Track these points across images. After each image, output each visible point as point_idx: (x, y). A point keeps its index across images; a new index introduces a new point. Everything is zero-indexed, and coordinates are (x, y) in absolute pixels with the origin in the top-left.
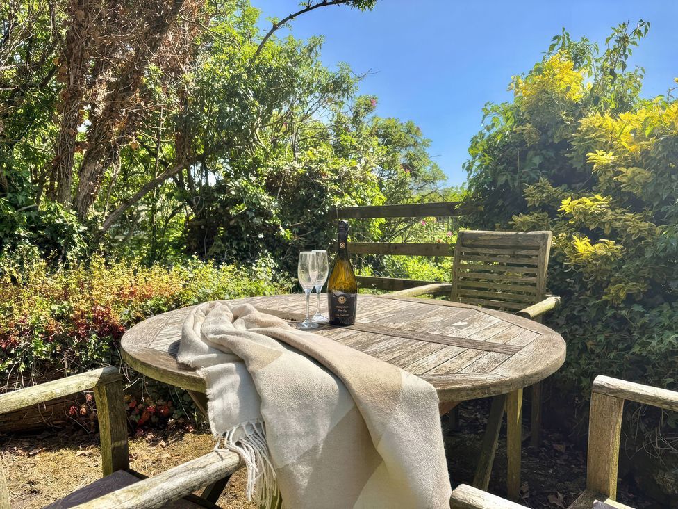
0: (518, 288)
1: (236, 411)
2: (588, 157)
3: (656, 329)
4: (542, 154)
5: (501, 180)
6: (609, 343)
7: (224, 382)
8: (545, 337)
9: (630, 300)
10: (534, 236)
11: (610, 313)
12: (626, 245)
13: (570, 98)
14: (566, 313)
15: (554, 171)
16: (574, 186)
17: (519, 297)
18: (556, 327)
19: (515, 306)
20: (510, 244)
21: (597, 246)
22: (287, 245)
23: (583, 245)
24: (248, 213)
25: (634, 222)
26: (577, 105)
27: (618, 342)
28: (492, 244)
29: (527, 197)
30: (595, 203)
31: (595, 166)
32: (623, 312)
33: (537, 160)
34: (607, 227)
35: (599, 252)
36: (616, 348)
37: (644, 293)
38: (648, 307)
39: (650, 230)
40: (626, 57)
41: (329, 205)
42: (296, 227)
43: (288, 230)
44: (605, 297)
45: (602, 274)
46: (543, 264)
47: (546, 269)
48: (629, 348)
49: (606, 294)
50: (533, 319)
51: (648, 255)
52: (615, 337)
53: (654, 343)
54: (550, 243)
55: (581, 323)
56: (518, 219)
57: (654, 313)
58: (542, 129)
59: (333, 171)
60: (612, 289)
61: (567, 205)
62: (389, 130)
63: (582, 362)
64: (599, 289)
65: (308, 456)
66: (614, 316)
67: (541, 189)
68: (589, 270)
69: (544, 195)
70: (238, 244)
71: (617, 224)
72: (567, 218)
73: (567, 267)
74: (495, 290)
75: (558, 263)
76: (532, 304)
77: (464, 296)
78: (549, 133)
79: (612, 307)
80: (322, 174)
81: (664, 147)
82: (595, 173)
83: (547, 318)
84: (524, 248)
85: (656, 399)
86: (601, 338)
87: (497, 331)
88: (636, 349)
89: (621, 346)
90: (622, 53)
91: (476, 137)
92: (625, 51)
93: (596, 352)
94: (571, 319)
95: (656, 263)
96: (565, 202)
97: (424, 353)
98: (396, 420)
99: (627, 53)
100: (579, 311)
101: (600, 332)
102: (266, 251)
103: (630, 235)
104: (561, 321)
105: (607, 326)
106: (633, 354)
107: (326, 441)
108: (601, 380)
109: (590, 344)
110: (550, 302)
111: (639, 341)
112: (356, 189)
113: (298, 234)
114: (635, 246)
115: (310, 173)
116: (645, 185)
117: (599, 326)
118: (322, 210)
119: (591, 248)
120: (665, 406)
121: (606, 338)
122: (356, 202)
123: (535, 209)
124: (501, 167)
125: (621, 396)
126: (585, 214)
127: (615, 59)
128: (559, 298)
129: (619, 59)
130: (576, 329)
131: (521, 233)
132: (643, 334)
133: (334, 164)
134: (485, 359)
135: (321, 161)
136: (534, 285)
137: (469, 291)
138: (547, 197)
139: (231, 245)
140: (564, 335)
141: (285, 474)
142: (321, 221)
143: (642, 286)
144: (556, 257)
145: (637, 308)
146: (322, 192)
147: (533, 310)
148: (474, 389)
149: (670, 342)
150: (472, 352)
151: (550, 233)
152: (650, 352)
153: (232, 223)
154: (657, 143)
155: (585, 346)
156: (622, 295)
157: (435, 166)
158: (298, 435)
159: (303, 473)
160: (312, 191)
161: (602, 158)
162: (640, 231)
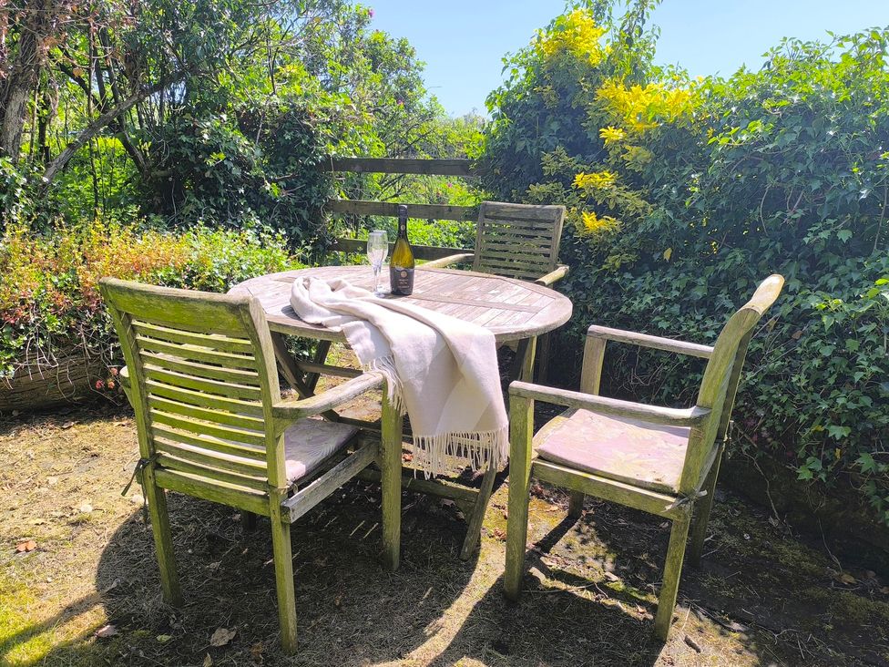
0: (534, 258)
1: (373, 349)
2: (601, 132)
3: (639, 293)
4: (560, 120)
5: (520, 145)
6: (605, 305)
7: (358, 333)
8: (558, 300)
9: (624, 268)
10: (550, 210)
11: (607, 280)
12: (625, 220)
13: (589, 62)
14: (573, 280)
15: (571, 138)
16: (587, 157)
17: (534, 267)
18: (565, 292)
19: (531, 275)
20: (529, 216)
21: (601, 221)
22: (274, 202)
23: (589, 220)
24: (226, 163)
25: (633, 201)
26: (595, 70)
27: (611, 304)
28: (513, 216)
29: (543, 166)
30: (604, 180)
31: (606, 141)
32: (617, 280)
33: (555, 126)
34: (611, 202)
35: (603, 227)
36: (610, 309)
37: (635, 263)
38: (636, 275)
39: (644, 208)
40: (644, 23)
41: (321, 153)
42: (282, 180)
43: (275, 184)
44: (604, 266)
45: (604, 247)
46: (557, 236)
47: (559, 241)
48: (619, 308)
49: (606, 263)
50: (547, 286)
51: (640, 231)
52: (610, 299)
53: (636, 303)
54: (564, 216)
55: (584, 289)
56: (536, 189)
57: (640, 279)
58: (562, 92)
59: (322, 110)
60: (610, 259)
61: (580, 180)
62: (378, 48)
63: (583, 321)
64: (601, 259)
65: (422, 374)
66: (611, 282)
67: (557, 158)
68: (595, 242)
69: (560, 165)
70: (215, 201)
71: (620, 200)
72: (579, 190)
73: (576, 239)
74: (511, 260)
75: (569, 234)
76: (546, 273)
77: (485, 266)
78: (568, 98)
79: (610, 275)
80: (310, 114)
81: (662, 132)
82: (606, 149)
83: (557, 285)
84: (540, 221)
85: (624, 338)
86: (599, 301)
87: (523, 296)
88: (624, 309)
89: (613, 307)
90: (640, 16)
91: (495, 92)
92: (642, 16)
93: (594, 312)
94: (577, 286)
95: (646, 237)
96: (578, 177)
97: (477, 313)
98: (472, 352)
99: (645, 17)
100: (584, 279)
101: (599, 296)
102: (249, 210)
103: (628, 212)
104: (568, 287)
105: (604, 291)
106: (621, 313)
107: (431, 366)
108: (593, 328)
109: (590, 307)
110: (561, 271)
111: (626, 303)
112: (352, 134)
113: (286, 189)
114: (632, 222)
115: (295, 111)
116: (645, 165)
117: (598, 292)
118: (314, 160)
119: (596, 224)
120: (630, 342)
121: (602, 302)
122: (354, 151)
123: (551, 178)
124: (520, 130)
125: (604, 337)
126: (595, 189)
127: (633, 22)
128: (568, 267)
129: (638, 23)
130: (581, 295)
131: (538, 206)
132: (629, 297)
133: (324, 100)
134: (519, 316)
135: (306, 96)
136: (548, 256)
137: (490, 261)
138: (563, 167)
139: (208, 203)
140: (571, 299)
141: (409, 385)
142: (312, 173)
143: (633, 257)
144: (567, 228)
145: (628, 276)
146: (312, 137)
147: (547, 279)
148: (516, 334)
149: (647, 303)
150: (509, 312)
151: (564, 207)
152: (633, 311)
153: (208, 174)
154: (657, 127)
155: (586, 308)
156: (617, 264)
157: (433, 99)
158: (414, 362)
159: (418, 384)
160: (299, 135)
161: (612, 134)
162: (637, 208)
